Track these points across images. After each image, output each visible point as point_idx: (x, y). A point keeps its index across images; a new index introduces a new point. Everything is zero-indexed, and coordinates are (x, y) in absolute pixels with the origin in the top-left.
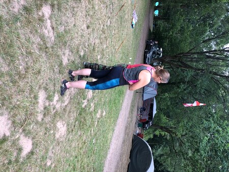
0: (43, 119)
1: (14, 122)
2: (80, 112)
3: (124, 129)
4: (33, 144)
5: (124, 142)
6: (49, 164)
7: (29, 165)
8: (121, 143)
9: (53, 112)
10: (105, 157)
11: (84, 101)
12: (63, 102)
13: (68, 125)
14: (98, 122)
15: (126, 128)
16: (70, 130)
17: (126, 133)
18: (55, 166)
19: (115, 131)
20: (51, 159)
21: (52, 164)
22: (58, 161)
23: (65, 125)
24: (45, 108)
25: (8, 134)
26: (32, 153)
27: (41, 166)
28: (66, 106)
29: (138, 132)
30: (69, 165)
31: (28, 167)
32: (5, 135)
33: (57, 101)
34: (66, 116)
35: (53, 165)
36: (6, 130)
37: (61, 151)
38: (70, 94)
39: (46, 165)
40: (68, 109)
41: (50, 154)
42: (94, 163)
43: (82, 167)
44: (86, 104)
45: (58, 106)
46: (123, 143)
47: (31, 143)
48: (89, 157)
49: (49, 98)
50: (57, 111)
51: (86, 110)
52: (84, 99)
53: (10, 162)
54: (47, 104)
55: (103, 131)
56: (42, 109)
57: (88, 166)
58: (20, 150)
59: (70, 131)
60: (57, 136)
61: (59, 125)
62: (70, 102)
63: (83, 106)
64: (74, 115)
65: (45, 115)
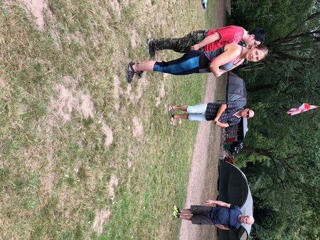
0: (119, 110)
2: (155, 111)
3: (206, 149)
4: (113, 136)
6: (130, 165)
9: (128, 104)
11: (156, 99)
12: (136, 94)
13: (144, 124)
14: (174, 130)
16: (146, 130)
18: (136, 170)
20: (131, 160)
21: (132, 166)
23: (141, 123)
24: (120, 96)
25: (92, 116)
26: (114, 145)
28: (140, 100)
30: (150, 174)
32: (90, 117)
33: (131, 92)
34: (141, 112)
35: (134, 169)
36: (90, 111)
37: (140, 154)
38: (142, 86)
39: (127, 165)
40: (142, 103)
41: (129, 154)
42: (175, 183)
43: (163, 183)
44: (159, 103)
45: (132, 98)
48: (169, 172)
49: (123, 86)
50: (131, 104)
51: (160, 111)
52: (157, 97)
54: (122, 92)
56: (118, 97)
57: (169, 184)
58: (104, 137)
59: (146, 132)
60: (135, 135)
61: (135, 120)
62: (143, 96)
63: (157, 105)
64: (148, 114)
65: (121, 104)
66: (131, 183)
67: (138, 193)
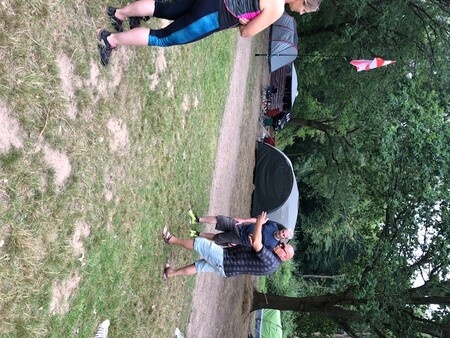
0: (78, 116)
1: (23, 122)
2: (149, 99)
3: (237, 131)
4: (71, 163)
5: (240, 155)
6: (109, 197)
7: (73, 199)
8: (236, 158)
9: (95, 101)
10: (210, 184)
11: (151, 77)
12: (110, 79)
13: (129, 126)
14: (187, 119)
15: (242, 129)
16: (135, 135)
17: (243, 140)
18: (121, 201)
19: (222, 137)
20: (111, 189)
21: (114, 197)
22: (126, 193)
23: (125, 126)
24: (77, 93)
25: (18, 144)
26: (73, 178)
27: (95, 202)
28: (117, 87)
29: (264, 135)
30: (147, 198)
31: (73, 203)
32: (13, 147)
33: (98, 77)
34: (122, 108)
35: (117, 200)
36: (13, 136)
37: (127, 174)
38: (121, 62)
39: (103, 199)
40: (123, 93)
41: (107, 180)
42: (191, 194)
43: (171, 202)
44: (155, 82)
45: (101, 88)
46: (238, 157)
47: (68, 162)
48: (179, 183)
49: (80, 71)
50: (102, 99)
51: (158, 96)
52: (151, 73)
53: (38, 196)
54: (79, 84)
55: (199, 136)
56: (72, 94)
57: (180, 200)
58: (50, 173)
59: (135, 137)
60: (113, 147)
61: (113, 125)
62: (123, 80)
63: (152, 87)
64: (137, 106)
65: (79, 106)
66: (114, 222)
67: (128, 232)
